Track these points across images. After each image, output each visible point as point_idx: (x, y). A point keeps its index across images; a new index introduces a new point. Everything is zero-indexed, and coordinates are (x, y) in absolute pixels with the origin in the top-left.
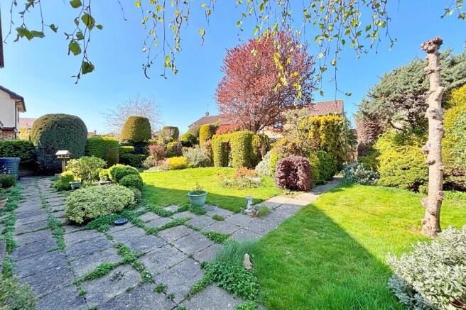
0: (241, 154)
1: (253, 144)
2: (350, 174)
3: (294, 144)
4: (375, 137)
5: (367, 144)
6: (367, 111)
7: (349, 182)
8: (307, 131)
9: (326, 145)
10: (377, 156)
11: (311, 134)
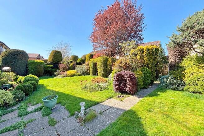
0: (102, 69)
1: (108, 63)
2: (164, 82)
3: (126, 63)
4: (181, 59)
5: (175, 63)
6: (176, 40)
7: (163, 88)
8: (136, 55)
9: (148, 64)
10: (183, 71)
11: (138, 57)
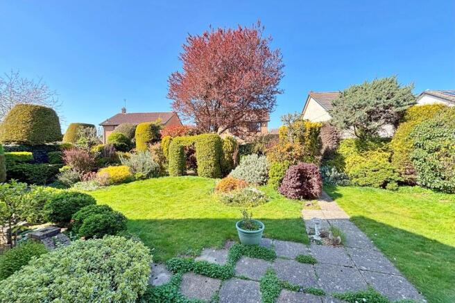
0: (211, 161)
1: (224, 149)
4: (338, 143)
10: (343, 159)
